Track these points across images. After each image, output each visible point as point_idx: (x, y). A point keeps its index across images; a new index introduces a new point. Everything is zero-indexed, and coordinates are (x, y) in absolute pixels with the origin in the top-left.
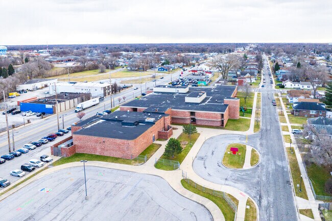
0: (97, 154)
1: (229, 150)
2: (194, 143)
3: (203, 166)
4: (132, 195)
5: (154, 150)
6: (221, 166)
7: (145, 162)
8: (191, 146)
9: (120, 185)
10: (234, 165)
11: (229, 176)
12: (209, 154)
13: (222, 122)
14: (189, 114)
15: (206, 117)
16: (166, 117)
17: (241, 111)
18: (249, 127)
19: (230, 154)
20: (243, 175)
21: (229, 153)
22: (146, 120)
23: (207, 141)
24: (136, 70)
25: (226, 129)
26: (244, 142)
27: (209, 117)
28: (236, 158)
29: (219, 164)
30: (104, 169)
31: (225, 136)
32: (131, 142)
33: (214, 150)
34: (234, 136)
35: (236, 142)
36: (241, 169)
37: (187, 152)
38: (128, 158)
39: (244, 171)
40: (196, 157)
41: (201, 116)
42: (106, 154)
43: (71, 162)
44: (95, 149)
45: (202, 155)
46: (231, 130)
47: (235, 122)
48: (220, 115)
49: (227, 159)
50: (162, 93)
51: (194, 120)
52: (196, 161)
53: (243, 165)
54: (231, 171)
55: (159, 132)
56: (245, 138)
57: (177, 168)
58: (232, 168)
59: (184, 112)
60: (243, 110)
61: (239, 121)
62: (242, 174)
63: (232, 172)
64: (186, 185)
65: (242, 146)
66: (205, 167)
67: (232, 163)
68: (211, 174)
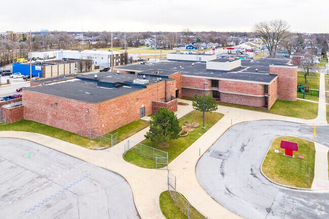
0: (48, 123)
1: (278, 146)
2: (209, 128)
3: (218, 171)
4: (49, 206)
5: (137, 129)
6: (259, 175)
7: (110, 146)
8: (204, 131)
9: (44, 180)
10: (288, 179)
11: (276, 203)
12: (236, 149)
13: (266, 100)
14: (209, 84)
15: (237, 89)
16: (168, 82)
17: (299, 91)
18: (317, 114)
19: (280, 154)
20: (314, 207)
21: (277, 151)
22: (135, 82)
23: (234, 128)
24: (162, 49)
25: (272, 113)
26: (308, 136)
27: (242, 91)
28: (292, 163)
29: (255, 172)
30: (40, 147)
31: (270, 123)
32: (93, 108)
33: (245, 143)
34: (286, 124)
35: (292, 135)
36: (306, 191)
37: (193, 139)
38: (86, 136)
39: (316, 195)
40: (208, 150)
41: (229, 88)
42: (58, 124)
43: (6, 130)
44: (45, 115)
45: (221, 148)
46: (281, 115)
47: (290, 105)
48: (261, 88)
49: (274, 163)
50: (177, 60)
51: (216, 95)
52: (207, 157)
53: (312, 181)
54: (283, 191)
55: (154, 103)
56: (311, 130)
57: (162, 165)
58: (286, 185)
59: (201, 80)
60: (303, 91)
61: (297, 104)
62: (311, 203)
63: (282, 194)
64: (169, 207)
65: (307, 143)
66: (223, 174)
67: (285, 174)
68: (233, 191)
